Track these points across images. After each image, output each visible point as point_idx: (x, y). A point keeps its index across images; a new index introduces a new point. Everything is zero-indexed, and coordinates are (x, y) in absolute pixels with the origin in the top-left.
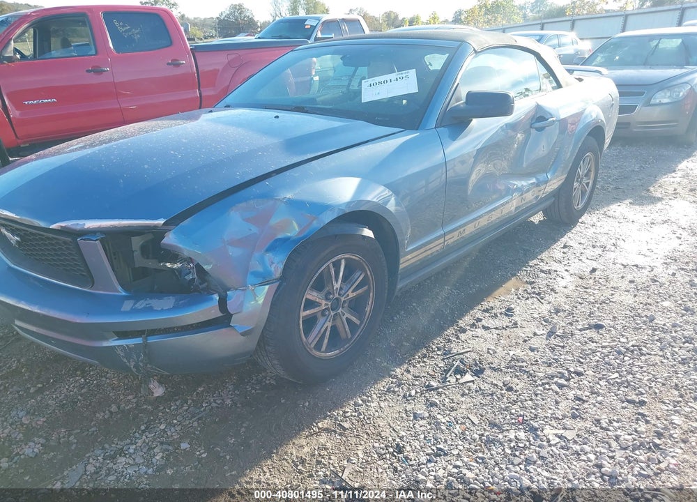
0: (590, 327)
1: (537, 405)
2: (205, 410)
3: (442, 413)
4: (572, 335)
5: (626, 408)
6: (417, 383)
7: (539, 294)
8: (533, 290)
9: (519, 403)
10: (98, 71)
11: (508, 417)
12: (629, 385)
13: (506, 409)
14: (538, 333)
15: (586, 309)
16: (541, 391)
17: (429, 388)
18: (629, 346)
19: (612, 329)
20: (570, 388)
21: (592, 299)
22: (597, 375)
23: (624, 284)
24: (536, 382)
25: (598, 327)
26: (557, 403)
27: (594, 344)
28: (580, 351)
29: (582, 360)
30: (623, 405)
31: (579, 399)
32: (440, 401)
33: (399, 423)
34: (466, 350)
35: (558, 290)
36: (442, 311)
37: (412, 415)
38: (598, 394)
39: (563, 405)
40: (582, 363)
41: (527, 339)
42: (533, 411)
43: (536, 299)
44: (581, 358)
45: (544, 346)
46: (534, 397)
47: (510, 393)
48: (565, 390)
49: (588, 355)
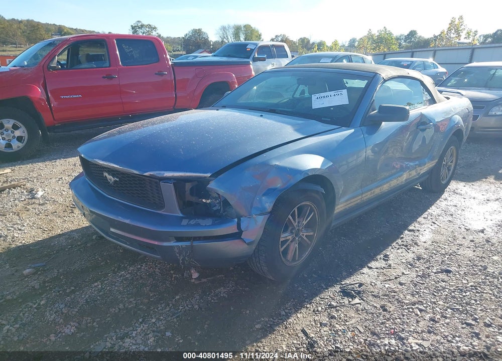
0: (442, 271)
1: (404, 322)
2: (181, 311)
3: (339, 323)
4: (429, 276)
5: (465, 328)
6: (322, 303)
7: (406, 246)
8: (402, 243)
9: (392, 320)
10: (110, 77)
11: (384, 329)
12: (468, 312)
13: (382, 323)
14: (405, 273)
15: (439, 258)
16: (407, 313)
17: (331, 306)
18: (468, 286)
19: (457, 273)
20: (427, 312)
21: (443, 252)
22: (446, 305)
23: (466, 243)
24: (403, 307)
25: (448, 272)
26: (418, 322)
27: (444, 283)
28: (434, 287)
29: (436, 294)
30: (463, 326)
31: (434, 321)
32: (338, 316)
33: (310, 328)
34: (356, 282)
35: (419, 243)
36: (340, 254)
37: (319, 323)
38: (446, 317)
39: (422, 323)
40: (435, 296)
41: (397, 276)
42: (401, 326)
43: (404, 250)
44: (435, 292)
45: (409, 282)
46: (401, 317)
47: (385, 313)
48: (423, 313)
49: (440, 290)
